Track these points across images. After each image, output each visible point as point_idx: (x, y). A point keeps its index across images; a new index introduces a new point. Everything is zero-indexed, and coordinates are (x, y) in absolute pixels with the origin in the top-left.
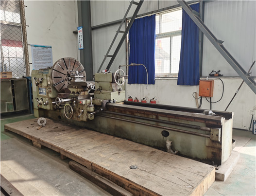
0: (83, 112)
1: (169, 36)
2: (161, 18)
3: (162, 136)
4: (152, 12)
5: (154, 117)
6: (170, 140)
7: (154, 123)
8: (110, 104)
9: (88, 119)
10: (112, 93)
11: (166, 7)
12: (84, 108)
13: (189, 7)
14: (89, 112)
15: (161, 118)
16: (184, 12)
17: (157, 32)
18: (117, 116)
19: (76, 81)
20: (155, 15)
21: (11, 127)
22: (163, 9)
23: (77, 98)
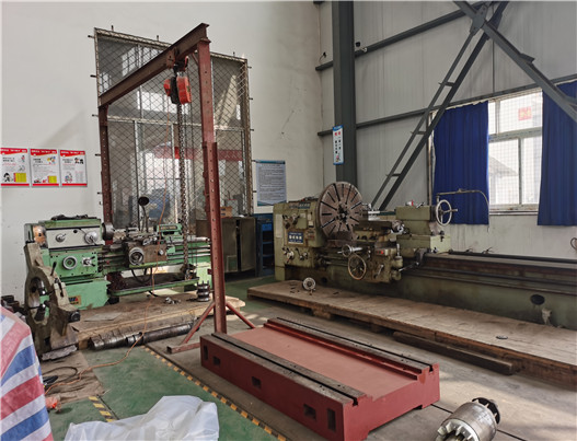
0: (383, 269)
1: (516, 138)
2: (498, 108)
3: (532, 304)
4: (481, 98)
5: (517, 273)
6: (548, 309)
7: (516, 283)
8: (429, 255)
9: (393, 280)
10: (432, 238)
11: (508, 88)
12: (386, 261)
13: (555, 89)
14: (394, 268)
15: (528, 275)
16: (546, 97)
17: (491, 130)
18: (444, 274)
19: (370, 219)
20: (487, 102)
21: (263, 291)
22: (504, 93)
23: (372, 245)
